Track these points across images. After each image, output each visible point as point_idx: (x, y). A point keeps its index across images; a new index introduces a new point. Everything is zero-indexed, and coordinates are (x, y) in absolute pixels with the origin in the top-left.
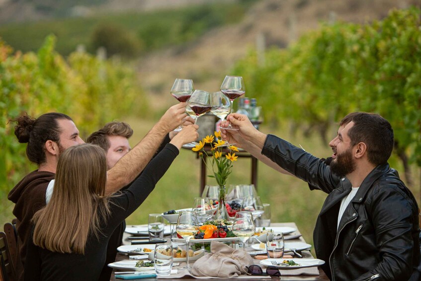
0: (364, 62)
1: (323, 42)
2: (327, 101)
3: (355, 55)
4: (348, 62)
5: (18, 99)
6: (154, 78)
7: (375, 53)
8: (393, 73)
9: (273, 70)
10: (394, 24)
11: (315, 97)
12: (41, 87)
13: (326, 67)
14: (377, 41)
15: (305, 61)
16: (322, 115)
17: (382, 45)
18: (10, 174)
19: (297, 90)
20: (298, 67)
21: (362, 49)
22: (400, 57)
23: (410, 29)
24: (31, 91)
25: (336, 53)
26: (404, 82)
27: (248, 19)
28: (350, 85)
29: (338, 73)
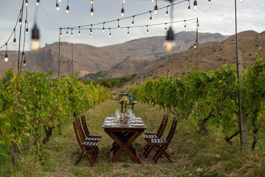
0: (156, 87)
1: (148, 83)
2: (149, 95)
3: (154, 85)
4: (153, 87)
5: (85, 94)
6: (114, 92)
7: (158, 85)
8: (162, 89)
9: (138, 90)
10: (162, 79)
11: (146, 94)
12: (90, 91)
13: (148, 88)
14: (159, 82)
15: (144, 87)
16: (148, 98)
17: (160, 83)
18: (83, 108)
19: (142, 93)
20: (143, 88)
21: (156, 84)
22: (163, 85)
23: (165, 80)
24: (87, 92)
25: (150, 85)
26: (164, 90)
27: (134, 80)
28: (153, 91)
29: (151, 89)
